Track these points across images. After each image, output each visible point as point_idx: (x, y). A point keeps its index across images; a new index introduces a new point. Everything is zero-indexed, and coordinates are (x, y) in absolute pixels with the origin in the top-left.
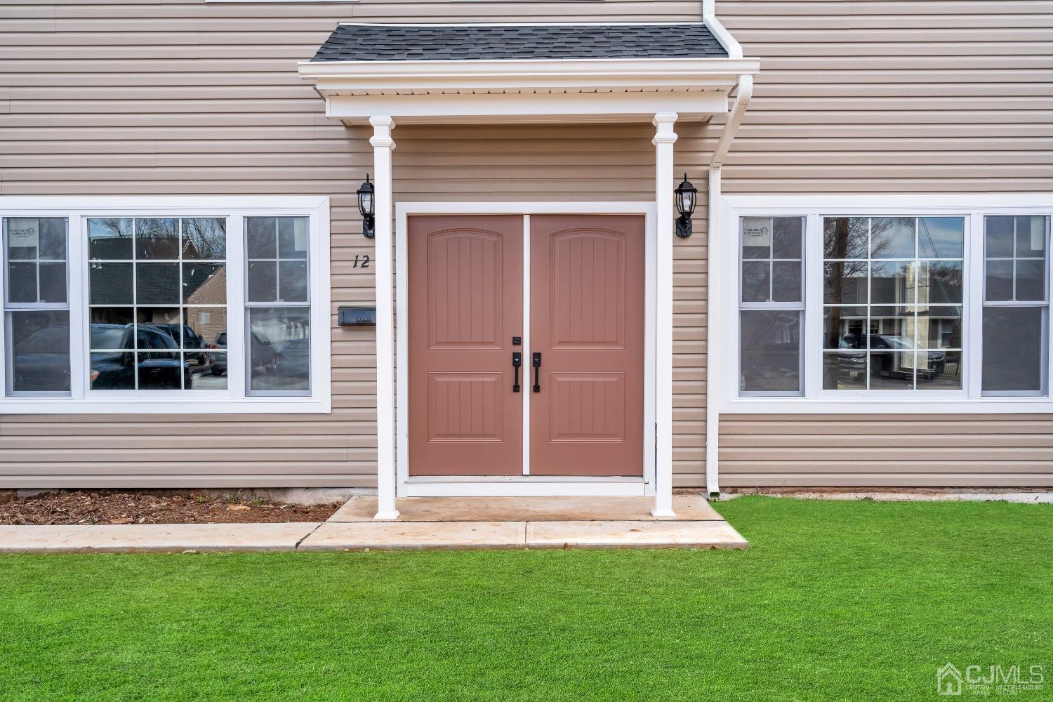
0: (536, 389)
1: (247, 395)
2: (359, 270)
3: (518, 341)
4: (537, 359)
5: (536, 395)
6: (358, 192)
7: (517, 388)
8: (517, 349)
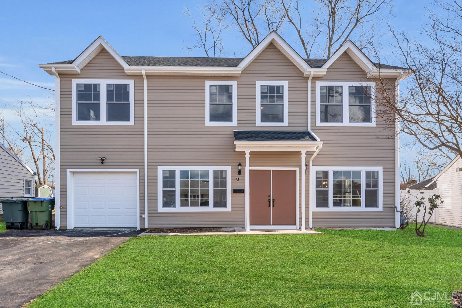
0: (273, 206)
1: (213, 208)
2: (237, 181)
3: (269, 196)
4: (273, 200)
5: (273, 208)
6: (238, 165)
7: (269, 206)
8: (269, 198)
